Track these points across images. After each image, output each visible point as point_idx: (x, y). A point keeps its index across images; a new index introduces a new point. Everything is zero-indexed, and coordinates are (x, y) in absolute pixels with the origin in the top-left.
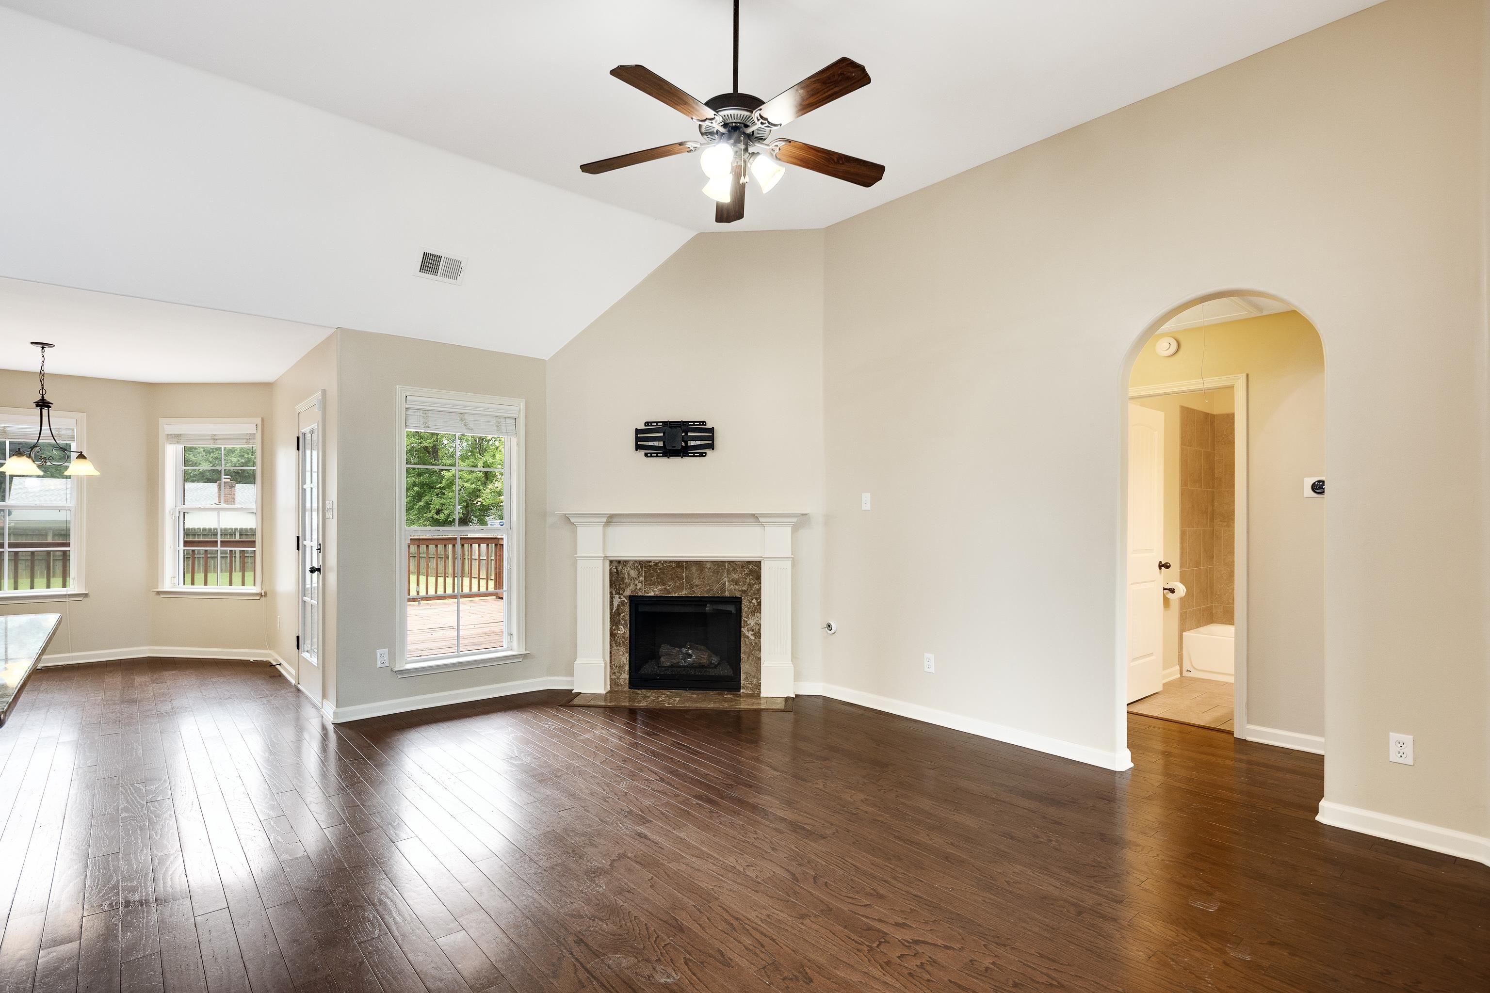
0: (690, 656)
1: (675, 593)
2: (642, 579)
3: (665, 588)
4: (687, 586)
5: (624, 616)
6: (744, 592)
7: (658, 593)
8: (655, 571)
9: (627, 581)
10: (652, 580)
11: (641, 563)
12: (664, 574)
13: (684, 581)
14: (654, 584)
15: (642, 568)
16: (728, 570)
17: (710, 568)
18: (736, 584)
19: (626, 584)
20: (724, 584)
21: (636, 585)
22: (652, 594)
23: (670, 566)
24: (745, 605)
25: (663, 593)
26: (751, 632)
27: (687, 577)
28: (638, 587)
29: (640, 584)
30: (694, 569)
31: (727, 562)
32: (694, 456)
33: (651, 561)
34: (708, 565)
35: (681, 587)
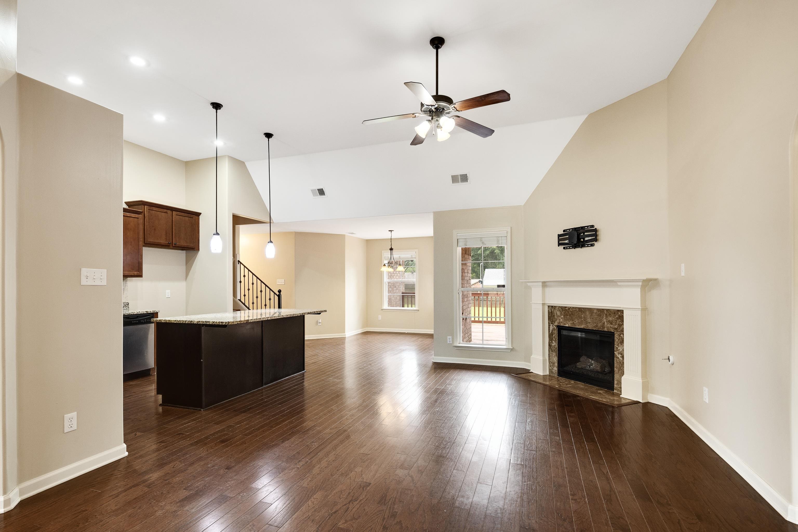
0: (592, 364)
1: (578, 326)
2: (562, 316)
3: (573, 323)
4: (584, 322)
5: (555, 336)
6: (616, 329)
7: (570, 325)
8: (568, 312)
9: (556, 317)
10: (567, 318)
11: (562, 307)
12: (573, 314)
13: (583, 319)
14: (568, 320)
15: (562, 310)
16: (606, 315)
17: (596, 313)
18: (611, 324)
19: (555, 319)
20: (604, 323)
21: (560, 320)
22: (567, 325)
23: (575, 310)
24: (616, 338)
25: (572, 326)
26: (620, 355)
27: (584, 317)
28: (561, 321)
29: (562, 319)
30: (587, 313)
31: (606, 310)
32: (588, 246)
33: (566, 307)
34: (595, 311)
35: (581, 323)
